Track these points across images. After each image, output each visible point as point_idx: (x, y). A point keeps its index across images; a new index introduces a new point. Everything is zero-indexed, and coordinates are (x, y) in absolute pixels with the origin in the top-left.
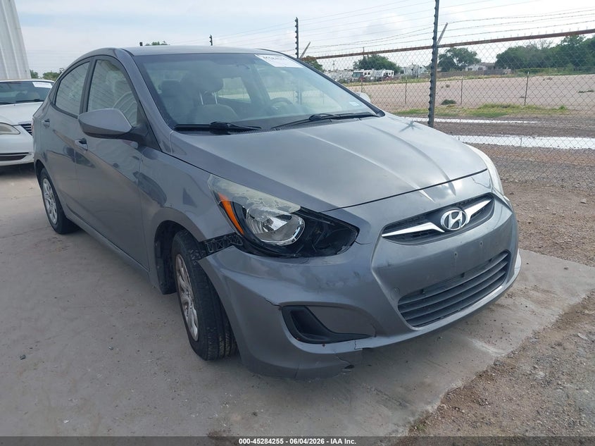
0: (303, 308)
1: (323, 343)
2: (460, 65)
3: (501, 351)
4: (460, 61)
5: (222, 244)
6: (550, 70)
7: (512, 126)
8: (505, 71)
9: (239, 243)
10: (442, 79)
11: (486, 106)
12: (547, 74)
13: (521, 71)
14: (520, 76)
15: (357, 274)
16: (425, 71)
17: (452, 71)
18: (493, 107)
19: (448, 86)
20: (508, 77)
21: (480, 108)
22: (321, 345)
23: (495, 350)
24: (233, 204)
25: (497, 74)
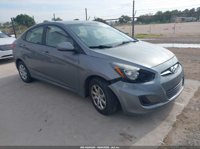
0: (144, 97)
1: (149, 106)
2: (126, 21)
3: (184, 105)
4: (126, 20)
5: (116, 80)
6: (153, 22)
7: (148, 41)
8: (140, 23)
9: (123, 80)
10: (121, 26)
11: (138, 35)
12: (152, 24)
13: (144, 23)
14: (144, 24)
15: (157, 86)
16: (115, 23)
17: (123, 23)
18: (141, 35)
19: (124, 28)
20: (141, 25)
21: (137, 35)
22: (148, 106)
23: (183, 104)
24: (120, 69)
25: (137, 24)
